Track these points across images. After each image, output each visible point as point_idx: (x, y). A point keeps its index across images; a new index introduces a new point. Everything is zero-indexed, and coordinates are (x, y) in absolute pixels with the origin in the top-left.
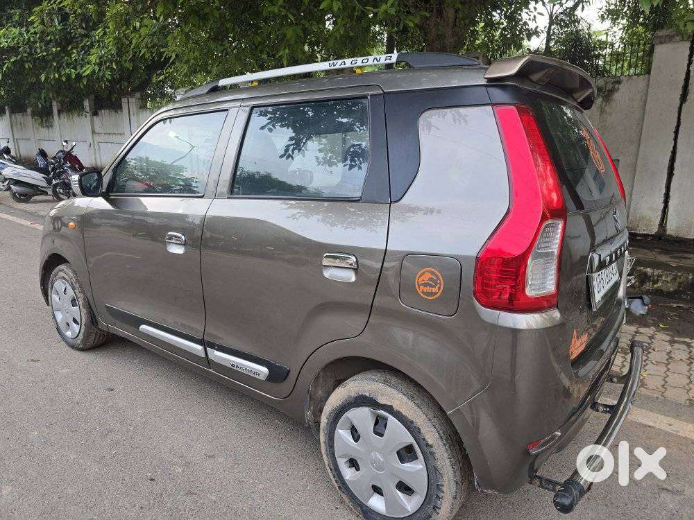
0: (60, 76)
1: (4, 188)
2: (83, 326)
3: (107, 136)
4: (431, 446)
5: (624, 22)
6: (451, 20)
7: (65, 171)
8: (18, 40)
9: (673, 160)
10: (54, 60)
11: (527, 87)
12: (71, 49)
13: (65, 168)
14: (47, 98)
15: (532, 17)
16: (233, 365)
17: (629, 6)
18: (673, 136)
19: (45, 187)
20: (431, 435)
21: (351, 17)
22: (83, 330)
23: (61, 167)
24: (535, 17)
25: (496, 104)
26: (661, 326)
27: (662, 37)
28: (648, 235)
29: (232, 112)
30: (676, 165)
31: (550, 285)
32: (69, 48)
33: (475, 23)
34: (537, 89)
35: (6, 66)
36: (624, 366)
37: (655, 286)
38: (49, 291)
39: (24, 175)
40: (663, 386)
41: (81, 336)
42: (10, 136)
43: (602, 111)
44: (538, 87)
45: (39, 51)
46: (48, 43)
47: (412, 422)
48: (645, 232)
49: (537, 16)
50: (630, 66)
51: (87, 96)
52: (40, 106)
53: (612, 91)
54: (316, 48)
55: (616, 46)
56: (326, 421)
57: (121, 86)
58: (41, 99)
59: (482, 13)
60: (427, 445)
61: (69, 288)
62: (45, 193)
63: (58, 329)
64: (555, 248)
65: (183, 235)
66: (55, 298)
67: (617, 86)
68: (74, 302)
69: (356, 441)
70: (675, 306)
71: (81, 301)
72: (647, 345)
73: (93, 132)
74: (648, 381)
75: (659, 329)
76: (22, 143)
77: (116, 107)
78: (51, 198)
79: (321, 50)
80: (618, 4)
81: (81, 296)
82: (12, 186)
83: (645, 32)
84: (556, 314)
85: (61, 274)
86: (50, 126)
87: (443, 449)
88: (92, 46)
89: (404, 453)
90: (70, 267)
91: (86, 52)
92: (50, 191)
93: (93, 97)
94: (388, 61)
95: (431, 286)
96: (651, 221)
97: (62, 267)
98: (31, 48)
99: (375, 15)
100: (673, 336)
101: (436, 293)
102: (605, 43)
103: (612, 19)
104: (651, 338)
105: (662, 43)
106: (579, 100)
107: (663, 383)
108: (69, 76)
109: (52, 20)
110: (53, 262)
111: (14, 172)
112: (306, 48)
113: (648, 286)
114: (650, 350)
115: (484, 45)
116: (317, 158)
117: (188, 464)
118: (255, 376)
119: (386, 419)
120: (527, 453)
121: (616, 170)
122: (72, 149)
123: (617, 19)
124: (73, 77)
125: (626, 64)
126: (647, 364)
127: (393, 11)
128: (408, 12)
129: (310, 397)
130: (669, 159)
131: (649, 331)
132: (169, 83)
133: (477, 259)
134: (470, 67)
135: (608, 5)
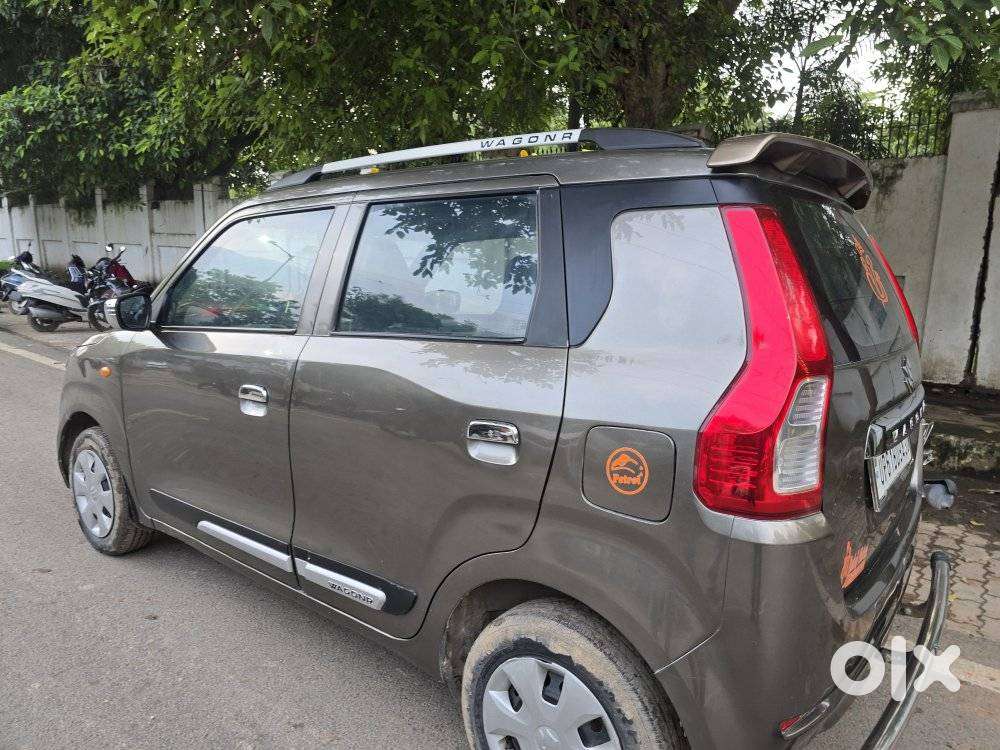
0: (107, 153)
1: (20, 311)
2: (117, 520)
3: (171, 238)
4: (631, 722)
5: (908, 80)
6: (661, 79)
7: (108, 288)
8: (50, 102)
9: (983, 277)
10: (98, 131)
11: (771, 179)
12: (124, 116)
13: (108, 283)
14: (88, 184)
15: (776, 75)
16: (333, 586)
17: (914, 59)
18: (982, 243)
19: (78, 310)
20: (631, 705)
21: (517, 74)
22: (116, 526)
23: (102, 281)
24: (780, 74)
25: (726, 204)
26: (974, 523)
27: (963, 103)
28: (949, 386)
29: (341, 211)
30: (988, 285)
31: (809, 476)
32: (121, 115)
33: (694, 83)
34: (784, 181)
35: (30, 139)
36: (920, 586)
37: (963, 462)
38: (71, 466)
39: (49, 292)
40: (979, 617)
41: (113, 535)
42: (32, 235)
43: (879, 207)
44: (788, 178)
45: (77, 118)
46: (91, 107)
47: (601, 684)
48: (945, 382)
49: (784, 73)
50: (917, 142)
51: (145, 181)
52: (77, 195)
53: (893, 178)
54: (468, 115)
55: (897, 114)
56: (471, 676)
57: (192, 168)
58: (79, 185)
59: (704, 70)
60: (625, 720)
61: (99, 463)
62: (78, 318)
63: (81, 523)
64: (817, 420)
65: (265, 389)
66: (78, 477)
67: (899, 172)
68: (105, 484)
69: (516, 709)
70: (992, 492)
71: (114, 483)
72: (953, 552)
73: (152, 232)
74: (958, 610)
75: (970, 529)
76: (50, 247)
77: (186, 196)
78: (86, 325)
79: (476, 119)
80: (899, 55)
81: (115, 475)
82: (31, 309)
83: (939, 95)
84: (820, 519)
85: (88, 442)
86: (90, 222)
87: (649, 726)
88: (153, 111)
89: (588, 730)
90: (101, 432)
91: (144, 119)
92: (85, 316)
93: (152, 182)
94: (567, 140)
95: (629, 474)
96: (953, 366)
97: (89, 431)
98: (66, 113)
99: (552, 71)
100: (990, 539)
101: (637, 486)
102: (881, 110)
103: (890, 77)
104: (960, 541)
105: (963, 111)
106: (848, 196)
107: (979, 612)
108: (119, 154)
109: (95, 77)
110: (77, 424)
111: (36, 289)
112: (455, 116)
113: (952, 462)
114: (958, 561)
115: (708, 113)
116: (467, 276)
117: (261, 738)
118: (365, 603)
119: (561, 677)
120: (778, 735)
121: (901, 291)
122: (119, 256)
123: (897, 76)
124: (126, 154)
125: (911, 140)
126: (955, 583)
127: (576, 67)
128: (599, 68)
129: (448, 639)
130: (977, 276)
131: (956, 531)
132: (262, 163)
133: (700, 434)
134: (687, 150)
135: (884, 57)
